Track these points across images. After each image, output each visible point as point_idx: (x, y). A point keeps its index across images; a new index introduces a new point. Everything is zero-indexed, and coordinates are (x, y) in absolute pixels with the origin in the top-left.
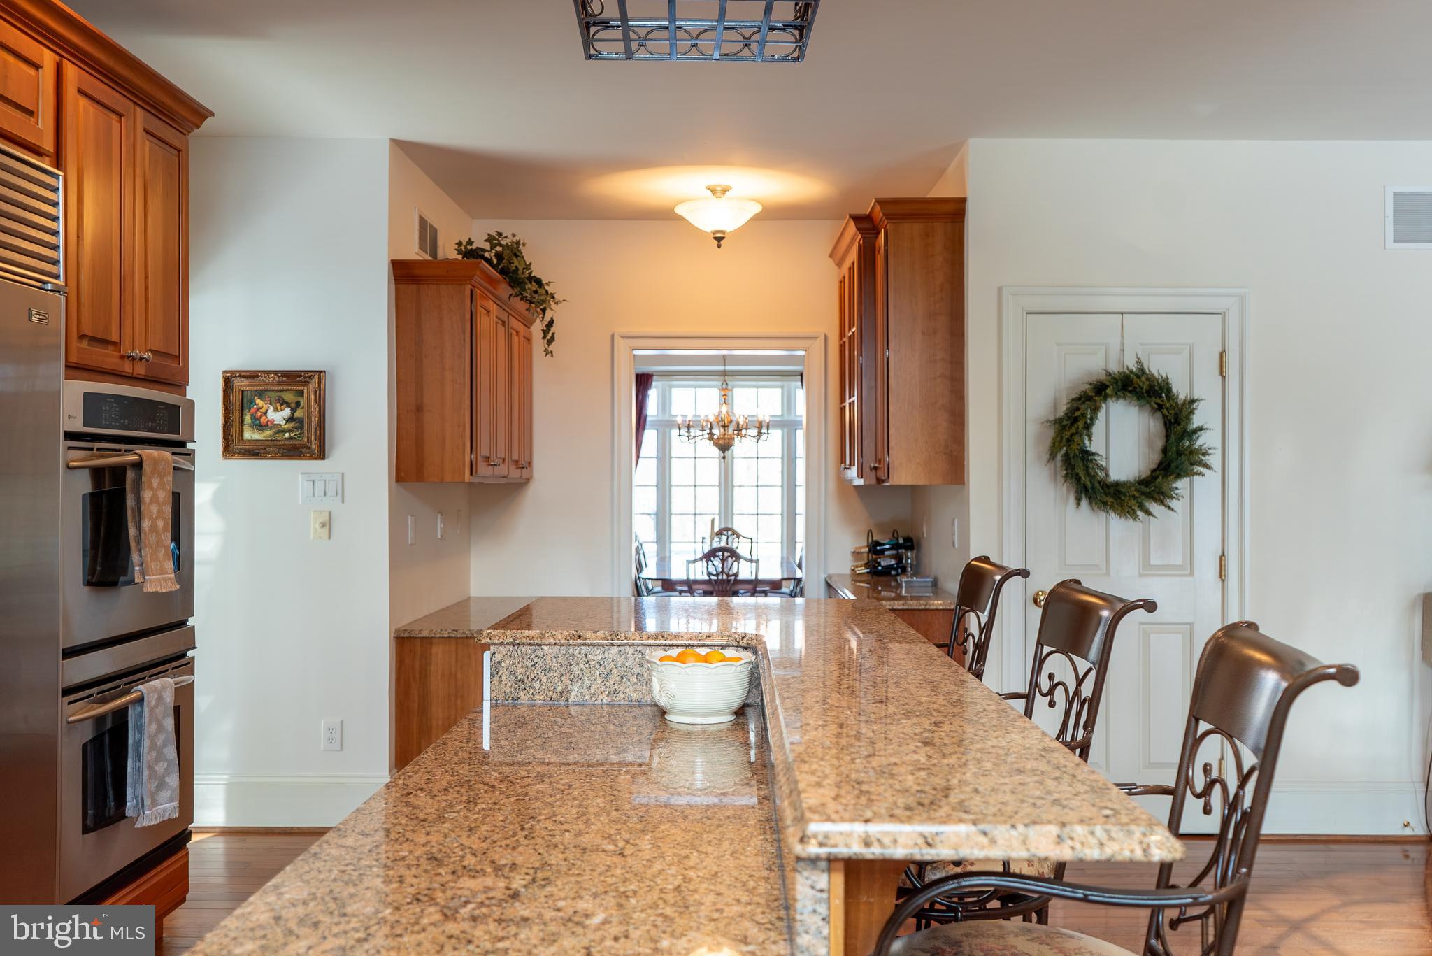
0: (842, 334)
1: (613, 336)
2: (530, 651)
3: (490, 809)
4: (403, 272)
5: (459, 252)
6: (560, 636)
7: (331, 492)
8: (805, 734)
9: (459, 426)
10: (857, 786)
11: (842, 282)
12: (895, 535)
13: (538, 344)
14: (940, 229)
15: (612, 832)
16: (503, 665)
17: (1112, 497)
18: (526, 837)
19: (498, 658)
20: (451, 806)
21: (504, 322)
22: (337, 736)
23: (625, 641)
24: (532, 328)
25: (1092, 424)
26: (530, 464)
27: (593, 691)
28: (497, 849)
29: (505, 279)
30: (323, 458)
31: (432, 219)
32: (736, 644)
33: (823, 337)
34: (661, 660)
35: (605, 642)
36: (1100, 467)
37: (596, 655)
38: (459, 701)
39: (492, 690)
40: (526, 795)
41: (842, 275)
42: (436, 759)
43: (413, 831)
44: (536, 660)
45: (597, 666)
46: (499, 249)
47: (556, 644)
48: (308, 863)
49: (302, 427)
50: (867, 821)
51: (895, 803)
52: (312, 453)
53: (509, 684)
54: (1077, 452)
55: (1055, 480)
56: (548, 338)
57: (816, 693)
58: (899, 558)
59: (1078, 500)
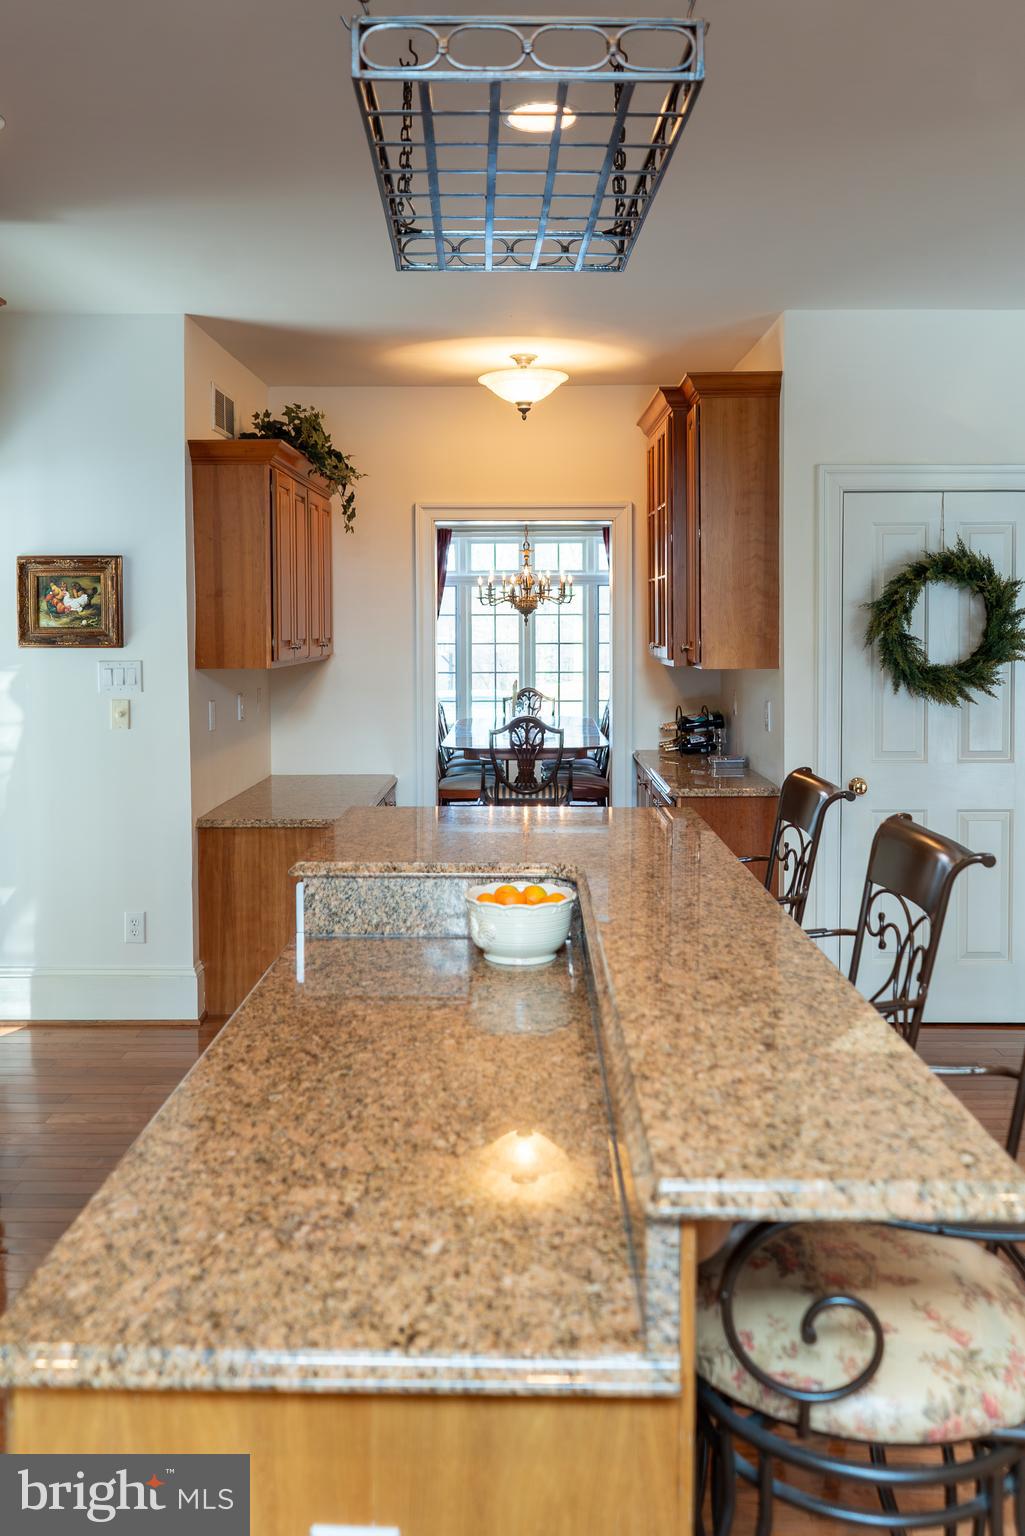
0: (651, 507)
1: (414, 507)
2: (344, 884)
3: (315, 1089)
4: (200, 453)
5: (257, 426)
6: (375, 867)
7: (130, 680)
8: (642, 1032)
9: (259, 611)
10: (704, 1117)
11: (651, 452)
12: (705, 711)
13: (338, 519)
14: (754, 404)
15: (442, 1121)
16: (317, 897)
17: (931, 682)
18: (355, 1128)
19: (311, 890)
20: (275, 1085)
21: (303, 498)
22: (140, 928)
23: (442, 874)
24: (331, 500)
25: (911, 607)
26: (330, 640)
27: (408, 924)
28: (326, 1145)
29: (304, 454)
30: (122, 646)
31: (227, 393)
32: (555, 876)
33: (630, 506)
34: (480, 898)
35: (421, 874)
36: (919, 652)
37: (412, 888)
38: (263, 893)
39: (306, 923)
40: (349, 1068)
41: (651, 446)
42: (254, 1017)
43: (239, 1121)
44: (350, 893)
45: (413, 899)
46: (297, 422)
47: (370, 877)
48: (134, 1166)
49: (99, 615)
50: (720, 1176)
51: (745, 1146)
52: (110, 641)
53: (323, 917)
54: (896, 637)
55: (872, 665)
56: (349, 513)
57: (646, 964)
58: (709, 736)
59: (896, 686)
